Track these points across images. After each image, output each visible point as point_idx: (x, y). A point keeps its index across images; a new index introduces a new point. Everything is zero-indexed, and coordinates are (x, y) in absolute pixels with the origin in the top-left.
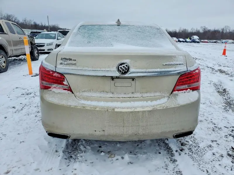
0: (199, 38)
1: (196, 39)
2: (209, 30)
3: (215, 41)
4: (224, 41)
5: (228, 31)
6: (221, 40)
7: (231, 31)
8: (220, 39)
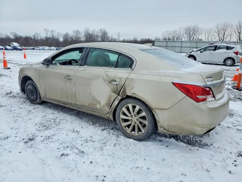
0: (19, 45)
1: (17, 47)
2: (20, 37)
3: (32, 48)
4: (41, 48)
5: (39, 38)
6: (38, 47)
7: (42, 38)
8: (36, 46)
